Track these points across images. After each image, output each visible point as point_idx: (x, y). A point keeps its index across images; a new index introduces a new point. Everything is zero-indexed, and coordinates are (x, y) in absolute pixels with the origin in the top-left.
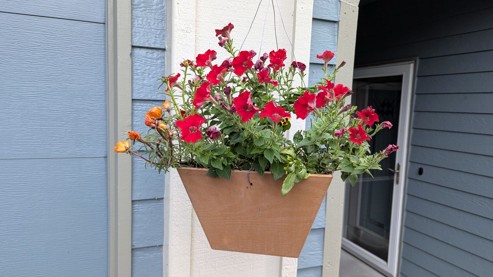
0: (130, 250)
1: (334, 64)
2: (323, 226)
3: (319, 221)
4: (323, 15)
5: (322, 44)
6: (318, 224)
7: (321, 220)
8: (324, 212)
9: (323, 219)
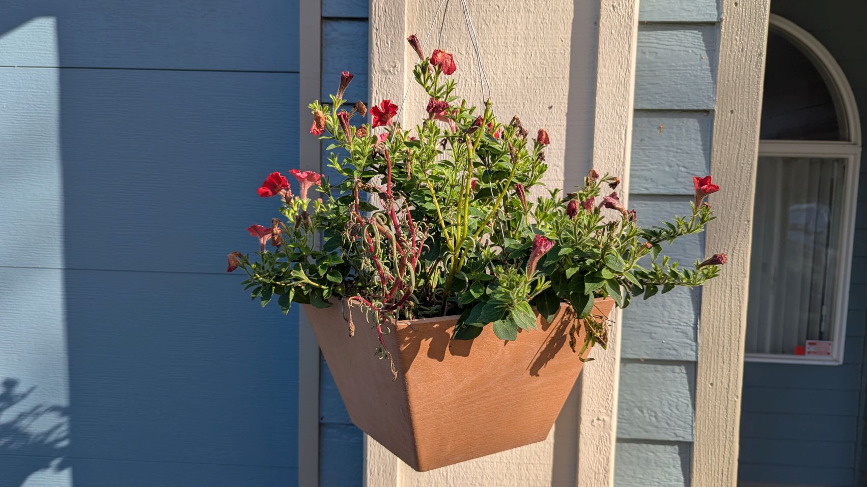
0: (316, 424)
1: (710, 107)
2: (689, 438)
3: (680, 426)
4: (681, 14)
5: (681, 70)
6: (677, 432)
7: (682, 424)
8: (690, 409)
9: (688, 424)
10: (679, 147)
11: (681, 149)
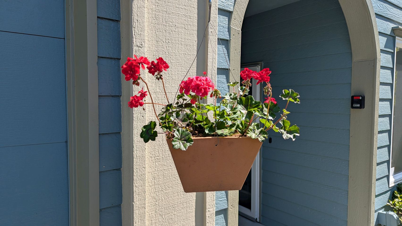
0: (99, 210)
1: (229, 68)
10: (221, 81)
11: (221, 82)
